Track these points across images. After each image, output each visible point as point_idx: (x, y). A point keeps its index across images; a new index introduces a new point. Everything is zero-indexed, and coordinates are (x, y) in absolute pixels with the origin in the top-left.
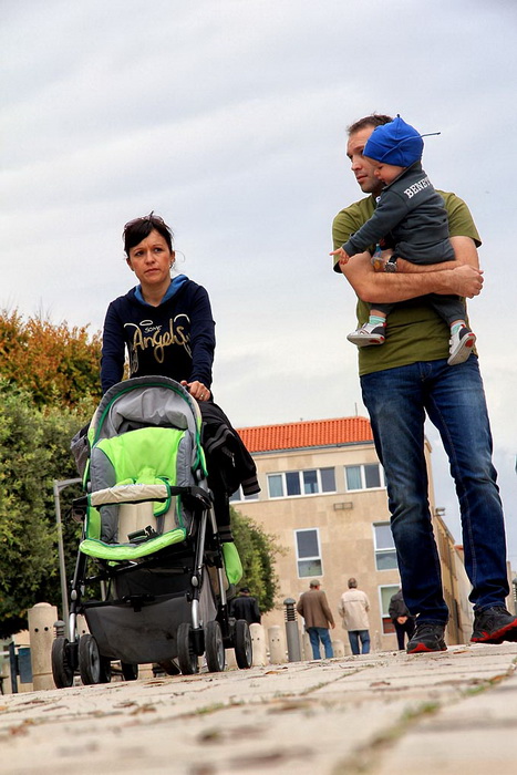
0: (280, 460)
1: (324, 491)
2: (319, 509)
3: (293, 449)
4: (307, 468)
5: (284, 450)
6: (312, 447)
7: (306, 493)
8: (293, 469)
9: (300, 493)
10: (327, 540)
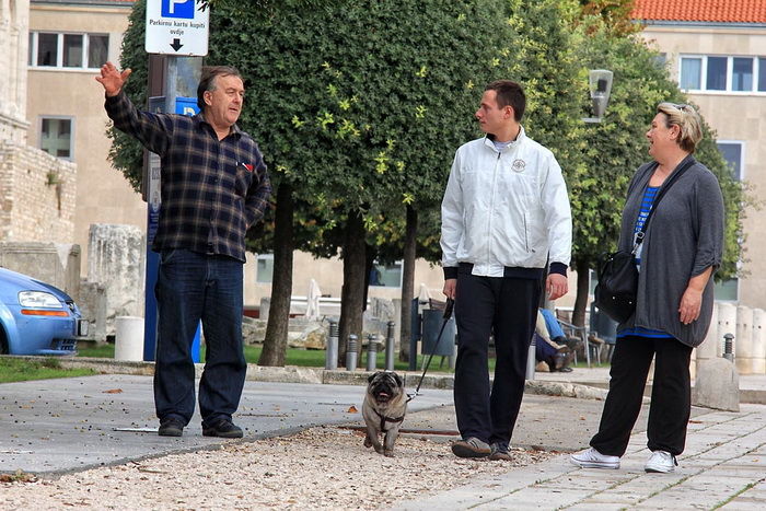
0: (702, 37)
1: (759, 90)
2: (750, 115)
3: (724, 22)
4: (741, 53)
5: (710, 22)
6: (752, 23)
7: (733, 89)
8: (719, 51)
9: (724, 89)
10: (754, 161)
